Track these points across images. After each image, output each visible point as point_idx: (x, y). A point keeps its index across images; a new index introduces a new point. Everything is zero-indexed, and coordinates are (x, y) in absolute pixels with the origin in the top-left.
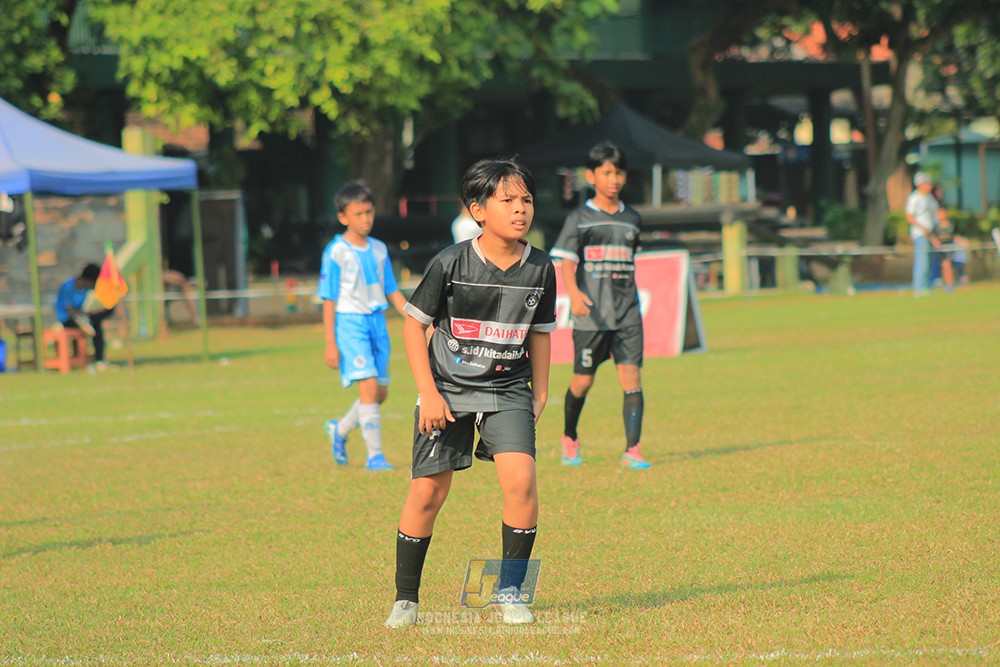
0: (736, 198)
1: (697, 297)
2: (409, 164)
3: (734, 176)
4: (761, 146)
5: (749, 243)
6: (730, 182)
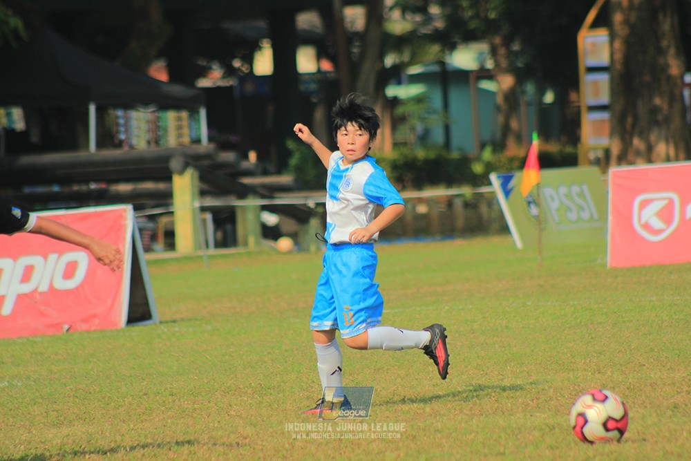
0: (186, 140)
1: (144, 257)
3: (184, 114)
4: (214, 78)
6: (179, 119)
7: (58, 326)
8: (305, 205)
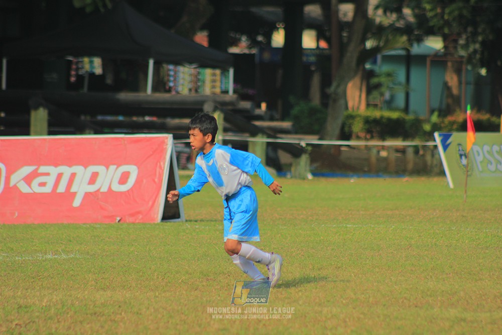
0: (218, 90)
3: (218, 72)
6: (214, 75)
7: (112, 218)
8: (299, 144)
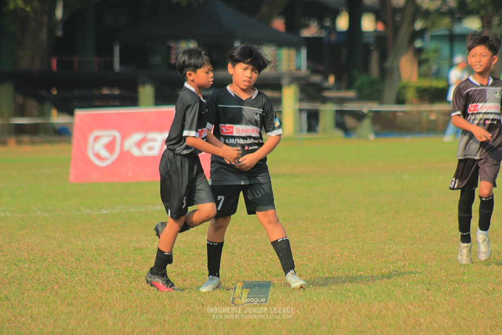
0: (293, 68)
2: (59, 33)
3: (293, 52)
4: (311, 31)
5: (301, 100)
6: (289, 55)
8: (361, 111)
